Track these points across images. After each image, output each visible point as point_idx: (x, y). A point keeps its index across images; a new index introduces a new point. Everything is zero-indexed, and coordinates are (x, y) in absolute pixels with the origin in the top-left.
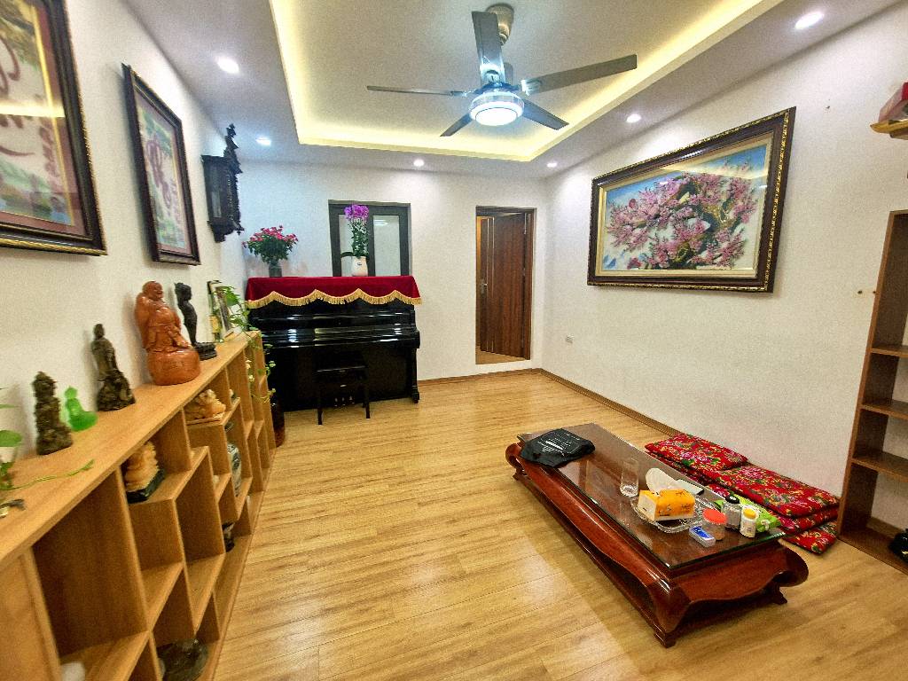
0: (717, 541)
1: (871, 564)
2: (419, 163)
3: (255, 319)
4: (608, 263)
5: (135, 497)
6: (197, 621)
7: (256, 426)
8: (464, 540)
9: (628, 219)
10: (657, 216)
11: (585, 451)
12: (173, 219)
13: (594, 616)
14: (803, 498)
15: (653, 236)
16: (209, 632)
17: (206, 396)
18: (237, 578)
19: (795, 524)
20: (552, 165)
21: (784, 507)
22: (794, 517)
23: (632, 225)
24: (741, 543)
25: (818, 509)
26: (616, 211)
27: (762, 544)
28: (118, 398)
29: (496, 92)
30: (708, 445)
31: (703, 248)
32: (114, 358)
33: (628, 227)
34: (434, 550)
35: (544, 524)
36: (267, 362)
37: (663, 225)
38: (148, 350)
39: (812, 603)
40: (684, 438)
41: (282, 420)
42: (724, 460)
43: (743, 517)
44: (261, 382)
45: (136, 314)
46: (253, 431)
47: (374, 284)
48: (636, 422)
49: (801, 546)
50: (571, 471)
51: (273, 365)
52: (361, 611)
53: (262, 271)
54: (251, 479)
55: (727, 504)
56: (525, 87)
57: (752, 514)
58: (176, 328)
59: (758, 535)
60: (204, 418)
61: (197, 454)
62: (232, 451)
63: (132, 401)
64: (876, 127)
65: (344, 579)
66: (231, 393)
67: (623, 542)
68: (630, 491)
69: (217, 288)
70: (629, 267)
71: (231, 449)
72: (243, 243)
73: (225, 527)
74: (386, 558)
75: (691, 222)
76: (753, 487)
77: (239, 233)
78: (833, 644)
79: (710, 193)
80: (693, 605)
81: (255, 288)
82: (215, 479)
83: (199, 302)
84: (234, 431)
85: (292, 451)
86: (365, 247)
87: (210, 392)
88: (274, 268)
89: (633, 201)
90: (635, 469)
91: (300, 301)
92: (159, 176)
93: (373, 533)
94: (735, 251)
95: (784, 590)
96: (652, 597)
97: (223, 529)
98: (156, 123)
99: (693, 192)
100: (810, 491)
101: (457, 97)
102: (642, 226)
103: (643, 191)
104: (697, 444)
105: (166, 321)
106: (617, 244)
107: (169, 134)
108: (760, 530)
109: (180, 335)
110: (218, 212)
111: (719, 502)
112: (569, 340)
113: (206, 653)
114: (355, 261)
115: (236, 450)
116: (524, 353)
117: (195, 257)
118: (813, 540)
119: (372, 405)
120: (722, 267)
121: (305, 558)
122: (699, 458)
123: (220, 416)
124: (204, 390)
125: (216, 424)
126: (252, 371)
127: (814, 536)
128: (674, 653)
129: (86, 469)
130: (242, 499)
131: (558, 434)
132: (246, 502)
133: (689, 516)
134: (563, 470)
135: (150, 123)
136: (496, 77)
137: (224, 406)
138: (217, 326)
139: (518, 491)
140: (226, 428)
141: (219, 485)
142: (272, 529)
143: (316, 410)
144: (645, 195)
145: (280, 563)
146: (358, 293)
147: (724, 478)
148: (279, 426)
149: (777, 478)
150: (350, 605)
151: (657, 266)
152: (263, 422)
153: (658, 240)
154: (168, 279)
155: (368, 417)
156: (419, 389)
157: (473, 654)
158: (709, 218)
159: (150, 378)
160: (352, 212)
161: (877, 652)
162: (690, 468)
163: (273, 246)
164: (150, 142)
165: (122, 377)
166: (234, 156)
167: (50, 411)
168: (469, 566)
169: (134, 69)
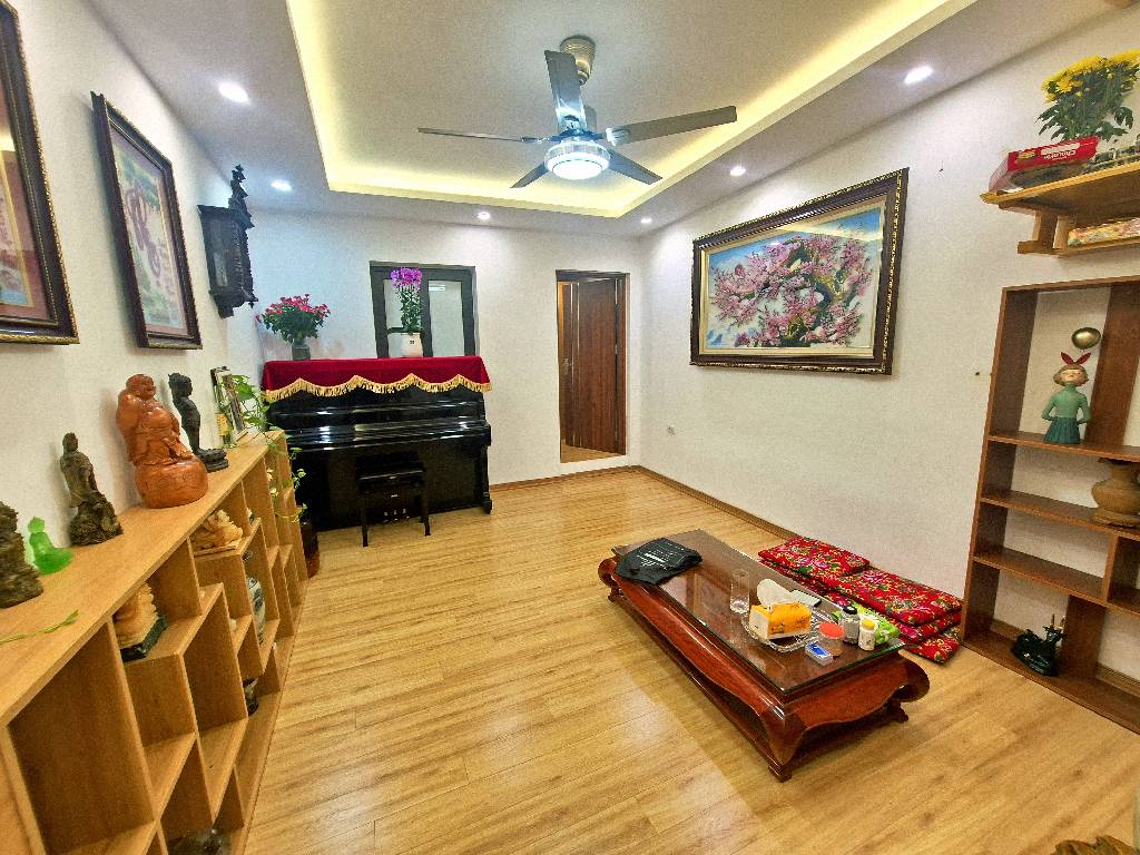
0: (835, 657)
1: (994, 670)
2: (484, 216)
3: (276, 415)
4: (714, 338)
5: (130, 654)
6: (215, 804)
7: (283, 553)
8: (550, 678)
9: (734, 288)
10: (767, 285)
11: (691, 563)
12: (163, 291)
13: (702, 755)
14: (926, 603)
15: (762, 307)
16: (231, 818)
17: (217, 519)
18: (265, 747)
19: (918, 632)
20: (646, 221)
21: (905, 615)
22: (916, 626)
23: (738, 295)
24: (860, 658)
25: (941, 615)
26: (721, 279)
27: (883, 656)
28: (100, 528)
29: (577, 141)
30: (827, 548)
31: (817, 323)
32: (92, 477)
33: (735, 297)
34: (514, 693)
35: (645, 652)
36: (295, 471)
37: (772, 296)
38: (136, 464)
39: (934, 719)
40: (802, 542)
41: (316, 543)
42: (844, 564)
43: (861, 629)
44: (286, 496)
45: (119, 418)
46: (278, 559)
47: (431, 367)
48: (749, 526)
49: (924, 657)
50: (675, 588)
51: (302, 474)
52: (427, 775)
53: (283, 353)
54: (277, 622)
55: (844, 615)
56: (611, 137)
57: (871, 625)
58: (174, 433)
59: (878, 647)
60: (214, 546)
61: (209, 595)
62: (253, 587)
63: (119, 531)
64: (985, 197)
65: (402, 738)
66: (250, 513)
67: (733, 666)
68: (741, 607)
69: (225, 378)
70: (737, 345)
71: (251, 584)
72: (257, 317)
73: (246, 683)
74: (456, 706)
75: (803, 293)
76: (875, 593)
77: (252, 305)
78: (954, 761)
79: (823, 261)
80: (809, 732)
81: (274, 375)
82: (233, 623)
83: (202, 397)
84: (254, 561)
85: (328, 583)
86: (418, 321)
87: (222, 514)
88: (300, 349)
89: (739, 267)
90: (745, 580)
91: (335, 391)
92: (144, 235)
93: (439, 678)
94: (850, 326)
95: (905, 706)
96: (766, 726)
97: (244, 686)
98: (136, 166)
99: (805, 258)
100: (933, 595)
101: (529, 145)
102: (749, 297)
103: (751, 256)
104: (816, 548)
105: (161, 426)
106: (723, 317)
107: (155, 180)
108: (879, 642)
109: (179, 442)
110: (223, 278)
111: (837, 614)
112: (671, 430)
113: (228, 845)
114: (406, 338)
115: (258, 586)
116: (619, 448)
117: (194, 339)
118: (936, 648)
119: (432, 518)
120: (837, 345)
121: (351, 716)
122: (818, 564)
123: (236, 544)
124: (215, 512)
125: (232, 553)
126: (275, 483)
127: (937, 643)
128: (790, 788)
129: (67, 624)
130: (267, 647)
131: (659, 545)
132: (272, 651)
133: (806, 631)
134: (664, 587)
135: (129, 165)
136: (576, 124)
137: (240, 531)
138: (225, 427)
139: (614, 615)
140: (244, 557)
141: (237, 633)
142: (307, 683)
143: (360, 528)
144: (753, 259)
145: (320, 724)
146: (411, 379)
147: (845, 585)
148: (311, 550)
149: (900, 582)
150: (411, 769)
151: (767, 344)
152: (290, 547)
153: (767, 312)
154: (159, 369)
155: (428, 533)
156: (493, 496)
157: (563, 812)
158: (822, 289)
159: (139, 498)
160: (401, 277)
161: (997, 764)
162: (808, 576)
163: (297, 320)
164: (130, 191)
165: (105, 501)
166: (243, 206)
167: (12, 551)
168: (556, 709)
169: (108, 98)
